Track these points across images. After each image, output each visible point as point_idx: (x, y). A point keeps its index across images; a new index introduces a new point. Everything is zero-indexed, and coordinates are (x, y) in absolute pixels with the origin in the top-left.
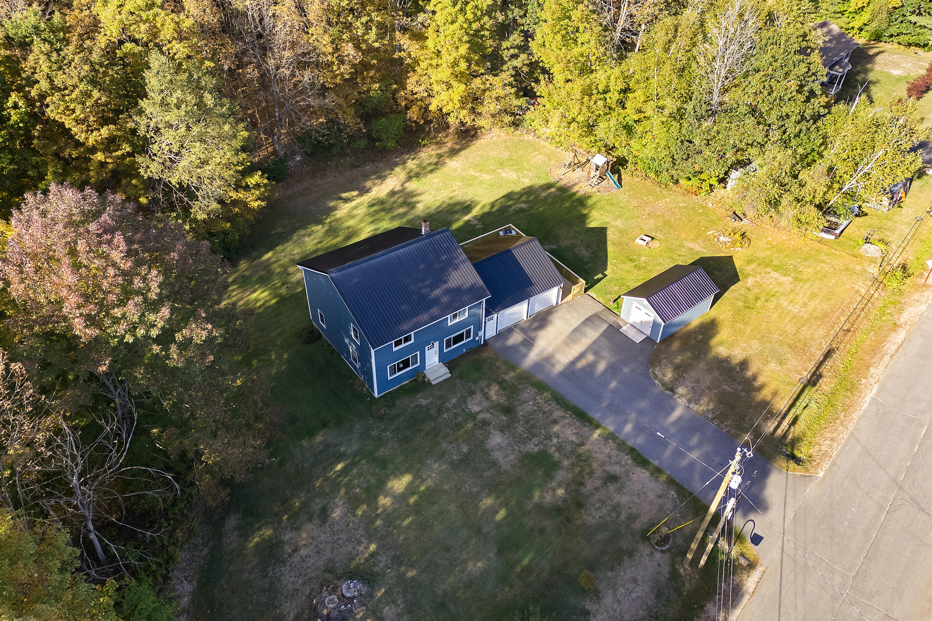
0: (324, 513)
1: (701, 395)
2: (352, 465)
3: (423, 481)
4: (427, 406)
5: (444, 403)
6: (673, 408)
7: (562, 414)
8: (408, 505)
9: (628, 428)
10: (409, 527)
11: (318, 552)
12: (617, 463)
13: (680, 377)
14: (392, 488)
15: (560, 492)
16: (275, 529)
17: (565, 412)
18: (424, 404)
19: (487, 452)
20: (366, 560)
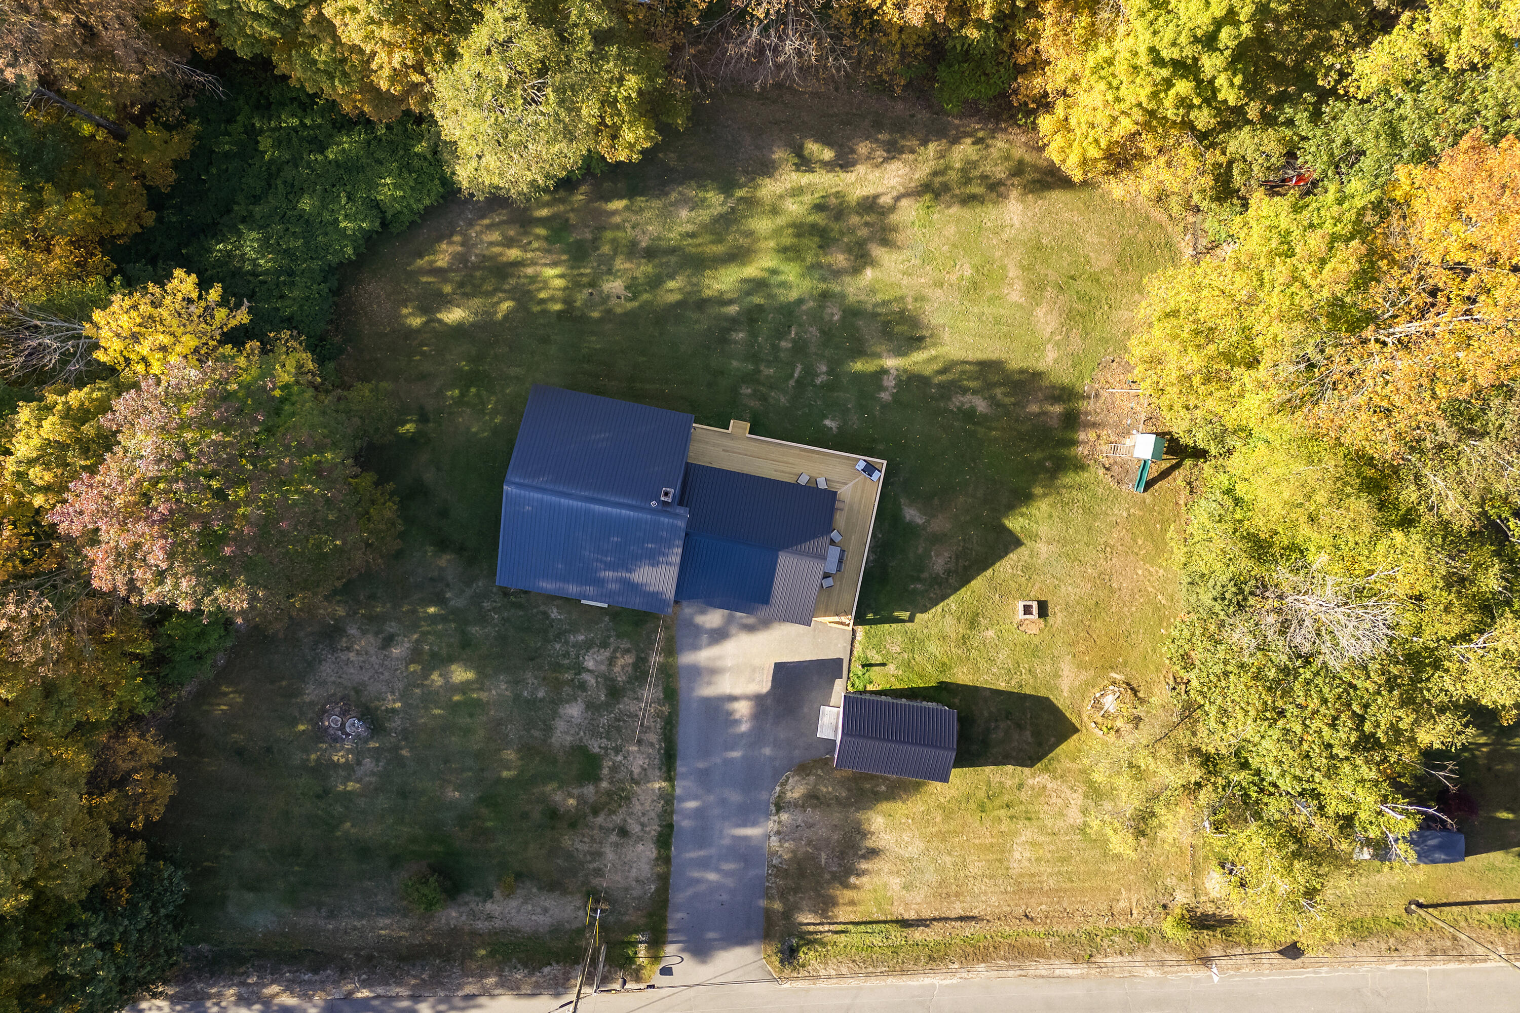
0: (389, 641)
1: (794, 840)
2: (443, 619)
3: (481, 689)
4: (553, 620)
5: (569, 631)
6: (754, 824)
7: (655, 741)
8: (450, 700)
9: (692, 805)
10: (435, 717)
11: (361, 668)
12: (643, 825)
13: (803, 807)
14: (452, 672)
15: (572, 802)
16: (348, 614)
17: (660, 741)
18: (553, 616)
19: (555, 714)
20: (387, 710)
